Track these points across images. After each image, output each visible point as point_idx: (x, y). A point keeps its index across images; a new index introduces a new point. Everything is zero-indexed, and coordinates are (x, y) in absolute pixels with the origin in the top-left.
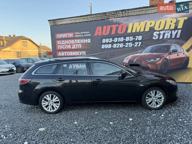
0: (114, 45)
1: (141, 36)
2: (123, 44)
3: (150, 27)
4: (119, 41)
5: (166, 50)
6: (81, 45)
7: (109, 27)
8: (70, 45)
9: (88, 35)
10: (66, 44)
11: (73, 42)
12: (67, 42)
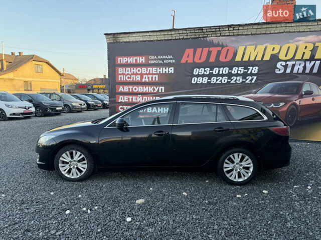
0: (212, 78)
1: (257, 68)
2: (227, 78)
3: (271, 55)
4: (221, 73)
5: (295, 90)
6: (157, 76)
7: (206, 50)
8: (139, 76)
9: (171, 61)
10: (132, 74)
11: (144, 70)
12: (135, 70)
